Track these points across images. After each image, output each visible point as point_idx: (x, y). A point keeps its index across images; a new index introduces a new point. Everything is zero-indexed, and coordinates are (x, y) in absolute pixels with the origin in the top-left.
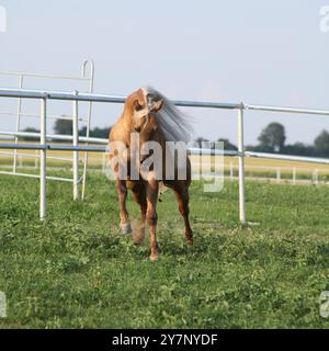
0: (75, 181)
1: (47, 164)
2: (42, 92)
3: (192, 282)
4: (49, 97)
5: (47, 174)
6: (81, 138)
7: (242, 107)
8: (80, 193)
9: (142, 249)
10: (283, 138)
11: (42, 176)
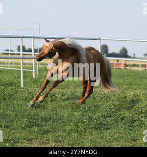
0: (34, 70)
1: (23, 64)
2: (21, 35)
3: (87, 111)
4: (24, 37)
5: (23, 68)
6: (36, 53)
7: (100, 39)
8: (36, 75)
9: (64, 98)
10: (107, 51)
11: (21, 69)
